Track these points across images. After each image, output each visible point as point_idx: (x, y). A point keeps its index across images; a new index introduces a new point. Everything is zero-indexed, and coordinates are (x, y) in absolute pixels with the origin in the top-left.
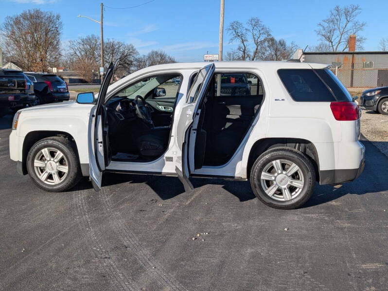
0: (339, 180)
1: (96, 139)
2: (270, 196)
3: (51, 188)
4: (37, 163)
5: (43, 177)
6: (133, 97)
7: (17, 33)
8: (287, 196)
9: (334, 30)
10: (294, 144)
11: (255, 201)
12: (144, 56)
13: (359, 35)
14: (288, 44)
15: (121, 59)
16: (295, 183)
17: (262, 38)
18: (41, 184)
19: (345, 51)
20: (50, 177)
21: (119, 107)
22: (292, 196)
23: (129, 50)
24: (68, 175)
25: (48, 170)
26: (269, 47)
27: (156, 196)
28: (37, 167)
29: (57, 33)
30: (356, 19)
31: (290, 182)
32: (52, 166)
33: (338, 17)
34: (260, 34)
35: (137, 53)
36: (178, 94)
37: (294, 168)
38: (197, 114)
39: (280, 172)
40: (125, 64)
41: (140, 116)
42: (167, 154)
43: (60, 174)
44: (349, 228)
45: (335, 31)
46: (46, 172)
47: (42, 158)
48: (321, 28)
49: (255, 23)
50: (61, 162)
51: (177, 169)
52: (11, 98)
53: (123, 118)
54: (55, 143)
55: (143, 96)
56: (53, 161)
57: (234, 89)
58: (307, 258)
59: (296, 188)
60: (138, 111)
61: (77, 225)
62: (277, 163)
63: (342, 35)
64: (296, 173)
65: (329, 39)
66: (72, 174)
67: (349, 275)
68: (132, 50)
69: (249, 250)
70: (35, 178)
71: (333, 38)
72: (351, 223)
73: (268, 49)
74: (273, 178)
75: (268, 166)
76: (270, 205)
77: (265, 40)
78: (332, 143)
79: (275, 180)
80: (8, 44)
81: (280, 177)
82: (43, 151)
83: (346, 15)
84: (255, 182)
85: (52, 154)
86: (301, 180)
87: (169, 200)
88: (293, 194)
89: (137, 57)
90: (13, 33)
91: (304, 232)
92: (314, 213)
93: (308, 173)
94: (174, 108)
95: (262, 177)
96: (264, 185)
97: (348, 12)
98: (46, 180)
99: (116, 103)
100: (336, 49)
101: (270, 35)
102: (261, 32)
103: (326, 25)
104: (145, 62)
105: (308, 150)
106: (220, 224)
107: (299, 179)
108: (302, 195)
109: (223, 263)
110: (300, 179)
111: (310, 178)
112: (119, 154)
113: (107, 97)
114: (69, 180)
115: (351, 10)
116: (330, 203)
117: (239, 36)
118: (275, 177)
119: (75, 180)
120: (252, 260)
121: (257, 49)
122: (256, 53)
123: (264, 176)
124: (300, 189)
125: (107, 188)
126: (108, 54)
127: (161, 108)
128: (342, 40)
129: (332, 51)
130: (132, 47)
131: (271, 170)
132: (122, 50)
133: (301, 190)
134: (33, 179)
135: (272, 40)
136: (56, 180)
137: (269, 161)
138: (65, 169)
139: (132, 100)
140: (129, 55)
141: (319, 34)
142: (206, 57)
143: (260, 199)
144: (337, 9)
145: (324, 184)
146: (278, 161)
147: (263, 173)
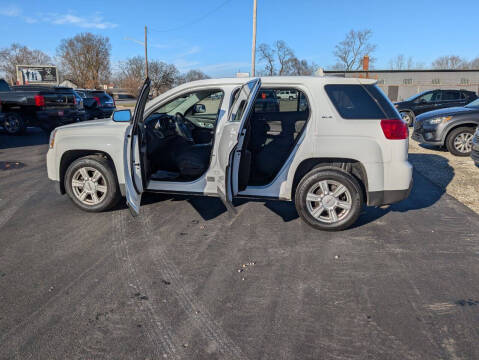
0: (389, 200)
1: (133, 161)
2: (316, 218)
3: (90, 208)
4: (75, 183)
5: (81, 197)
6: (173, 113)
7: (72, 54)
8: (333, 218)
9: (349, 51)
10: (340, 164)
11: (299, 221)
12: (184, 74)
13: (371, 55)
14: (309, 64)
15: (163, 77)
16: (342, 205)
17: (287, 58)
18: (80, 204)
19: (359, 70)
20: (89, 197)
21: (158, 125)
22: (338, 218)
23: (171, 69)
24: (107, 195)
25: (87, 191)
26: (292, 66)
27: (198, 217)
28: (75, 187)
29: (106, 54)
30: (368, 42)
31: (337, 203)
32: (90, 185)
33: (352, 40)
34: (285, 55)
35: (178, 72)
36: (219, 111)
37: (341, 189)
38: (242, 134)
39: (326, 193)
40: (168, 81)
41: (180, 133)
42: (208, 174)
43: (99, 194)
44: (402, 253)
45: (350, 53)
46: (85, 192)
47: (80, 178)
48: (338, 49)
49: (281, 45)
50: (100, 182)
51: (219, 189)
52: (60, 113)
53: (162, 137)
54: (93, 162)
55: (183, 113)
56: (92, 180)
57: (265, 104)
58: (366, 296)
59: (342, 209)
60: (178, 129)
61: (114, 253)
62: (323, 185)
63: (356, 55)
64: (343, 194)
65: (344, 59)
66: (111, 195)
67: (418, 319)
69: (301, 286)
70: (74, 199)
71: (348, 58)
72: (403, 248)
74: (319, 200)
75: (314, 187)
76: (316, 227)
77: (289, 60)
79: (321, 201)
80: (63, 64)
81: (326, 198)
82: (80, 170)
84: (301, 203)
85: (90, 174)
86: (349, 202)
87: (210, 222)
88: (339, 215)
89: (178, 75)
90: (68, 53)
91: (356, 260)
92: (362, 236)
93: (356, 194)
94: (215, 125)
95: (308, 199)
96: (309, 207)
97: (362, 35)
98: (85, 200)
99: (155, 121)
100: (351, 68)
101: (294, 56)
102: (286, 53)
103: (342, 47)
104: (184, 79)
105: (354, 169)
106: (266, 250)
107: (346, 200)
108: (349, 217)
109: (275, 304)
110: (348, 200)
111: (358, 200)
112: (159, 172)
113: (145, 114)
114: (108, 201)
115: (364, 33)
116: (374, 222)
117: (266, 56)
118: (322, 198)
119: (114, 200)
120: (306, 300)
121: (282, 68)
122: (281, 71)
123: (310, 197)
124: (346, 210)
125: (147, 207)
127: (201, 125)
128: (356, 60)
130: (174, 67)
131: (317, 191)
132: (164, 69)
133: (348, 211)
134: (72, 199)
135: (296, 60)
136: (95, 200)
137: (315, 181)
138: (103, 189)
139: (172, 117)
140: (172, 73)
141: (335, 55)
143: (305, 219)
144: (352, 33)
145: (372, 205)
146: (325, 182)
147: (309, 194)
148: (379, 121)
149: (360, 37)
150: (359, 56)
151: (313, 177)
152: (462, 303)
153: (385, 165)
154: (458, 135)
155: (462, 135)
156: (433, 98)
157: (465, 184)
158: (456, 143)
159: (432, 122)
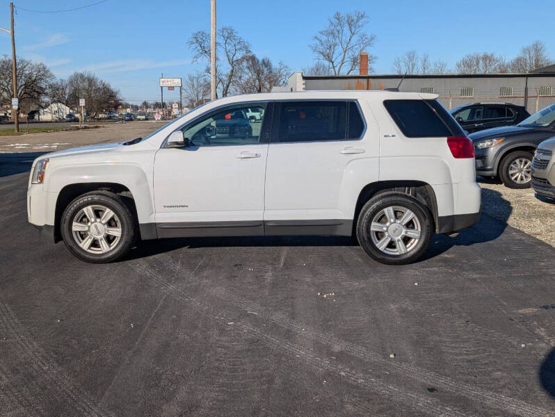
0: (458, 227)
2: (382, 250)
3: (98, 258)
4: (77, 227)
5: (85, 245)
8: (401, 249)
9: (335, 45)
10: (403, 188)
12: (62, 80)
14: (275, 65)
15: (26, 86)
16: (411, 233)
17: (239, 56)
18: (83, 254)
19: (352, 74)
20: (95, 244)
22: (407, 248)
23: (39, 71)
24: (121, 239)
25: (93, 236)
26: (248, 68)
28: (76, 232)
30: (362, 31)
31: (404, 232)
32: (98, 229)
33: (339, 28)
34: (236, 50)
35: (52, 76)
37: (409, 215)
39: (392, 221)
40: (33, 92)
43: (110, 239)
45: (336, 47)
46: (90, 238)
47: (83, 219)
48: (318, 42)
49: (229, 35)
50: (111, 223)
54: (103, 199)
56: (100, 222)
58: (459, 309)
59: (410, 239)
62: (389, 211)
63: (345, 52)
64: (411, 222)
65: (329, 58)
67: (510, 319)
68: (43, 72)
70: (75, 247)
71: (334, 56)
73: (247, 71)
74: (385, 229)
75: (378, 215)
77: (243, 58)
78: (451, 184)
79: (387, 231)
81: (392, 227)
82: (85, 209)
83: (349, 24)
84: (364, 235)
85: (98, 214)
86: (417, 230)
88: (408, 246)
89: (52, 82)
92: (432, 268)
93: (425, 220)
95: (372, 229)
96: (374, 238)
97: (352, 20)
98: (89, 248)
100: (339, 71)
101: (250, 51)
102: (237, 47)
103: (324, 38)
104: (63, 89)
107: (413, 228)
110: (416, 228)
111: (428, 226)
115: (355, 18)
117: (206, 52)
118: (388, 227)
121: (232, 71)
122: (231, 77)
123: (375, 226)
124: (415, 239)
126: (6, 78)
128: (346, 60)
129: (333, 74)
130: (44, 68)
131: (382, 219)
132: (27, 72)
133: (417, 241)
135: (253, 58)
136: (105, 247)
137: (380, 208)
138: (116, 232)
140: (41, 79)
141: (315, 51)
142: (163, 82)
144: (338, 17)
145: (443, 231)
146: (391, 208)
147: (373, 224)
148: (446, 139)
149: (351, 23)
150: (350, 54)
151: (377, 203)
152: (546, 307)
153: (454, 186)
154: (512, 161)
155: (517, 161)
156: (471, 115)
157: (529, 217)
158: (511, 172)
159: (481, 145)
